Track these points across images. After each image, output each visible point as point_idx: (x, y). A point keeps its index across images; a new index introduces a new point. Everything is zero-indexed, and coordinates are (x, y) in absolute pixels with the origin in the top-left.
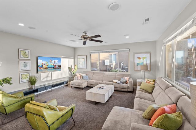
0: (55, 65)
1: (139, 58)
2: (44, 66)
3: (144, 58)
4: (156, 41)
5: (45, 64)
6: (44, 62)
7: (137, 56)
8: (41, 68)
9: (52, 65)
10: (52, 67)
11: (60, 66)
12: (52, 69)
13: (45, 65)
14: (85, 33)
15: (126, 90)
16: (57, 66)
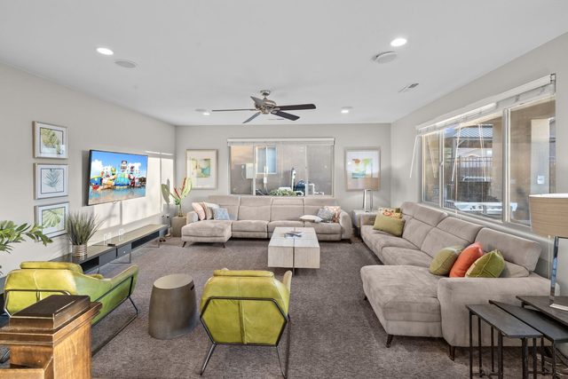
0: (132, 178)
1: (357, 161)
2: (105, 181)
3: (367, 161)
4: (390, 124)
5: (110, 173)
6: (108, 169)
7: (352, 155)
8: (96, 188)
9: (127, 176)
10: (126, 183)
11: (143, 180)
12: (124, 190)
13: (108, 176)
14: (265, 94)
15: (337, 237)
16: (137, 181)
